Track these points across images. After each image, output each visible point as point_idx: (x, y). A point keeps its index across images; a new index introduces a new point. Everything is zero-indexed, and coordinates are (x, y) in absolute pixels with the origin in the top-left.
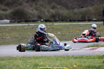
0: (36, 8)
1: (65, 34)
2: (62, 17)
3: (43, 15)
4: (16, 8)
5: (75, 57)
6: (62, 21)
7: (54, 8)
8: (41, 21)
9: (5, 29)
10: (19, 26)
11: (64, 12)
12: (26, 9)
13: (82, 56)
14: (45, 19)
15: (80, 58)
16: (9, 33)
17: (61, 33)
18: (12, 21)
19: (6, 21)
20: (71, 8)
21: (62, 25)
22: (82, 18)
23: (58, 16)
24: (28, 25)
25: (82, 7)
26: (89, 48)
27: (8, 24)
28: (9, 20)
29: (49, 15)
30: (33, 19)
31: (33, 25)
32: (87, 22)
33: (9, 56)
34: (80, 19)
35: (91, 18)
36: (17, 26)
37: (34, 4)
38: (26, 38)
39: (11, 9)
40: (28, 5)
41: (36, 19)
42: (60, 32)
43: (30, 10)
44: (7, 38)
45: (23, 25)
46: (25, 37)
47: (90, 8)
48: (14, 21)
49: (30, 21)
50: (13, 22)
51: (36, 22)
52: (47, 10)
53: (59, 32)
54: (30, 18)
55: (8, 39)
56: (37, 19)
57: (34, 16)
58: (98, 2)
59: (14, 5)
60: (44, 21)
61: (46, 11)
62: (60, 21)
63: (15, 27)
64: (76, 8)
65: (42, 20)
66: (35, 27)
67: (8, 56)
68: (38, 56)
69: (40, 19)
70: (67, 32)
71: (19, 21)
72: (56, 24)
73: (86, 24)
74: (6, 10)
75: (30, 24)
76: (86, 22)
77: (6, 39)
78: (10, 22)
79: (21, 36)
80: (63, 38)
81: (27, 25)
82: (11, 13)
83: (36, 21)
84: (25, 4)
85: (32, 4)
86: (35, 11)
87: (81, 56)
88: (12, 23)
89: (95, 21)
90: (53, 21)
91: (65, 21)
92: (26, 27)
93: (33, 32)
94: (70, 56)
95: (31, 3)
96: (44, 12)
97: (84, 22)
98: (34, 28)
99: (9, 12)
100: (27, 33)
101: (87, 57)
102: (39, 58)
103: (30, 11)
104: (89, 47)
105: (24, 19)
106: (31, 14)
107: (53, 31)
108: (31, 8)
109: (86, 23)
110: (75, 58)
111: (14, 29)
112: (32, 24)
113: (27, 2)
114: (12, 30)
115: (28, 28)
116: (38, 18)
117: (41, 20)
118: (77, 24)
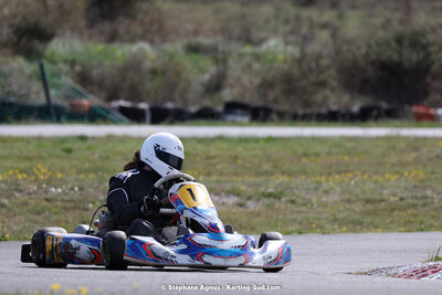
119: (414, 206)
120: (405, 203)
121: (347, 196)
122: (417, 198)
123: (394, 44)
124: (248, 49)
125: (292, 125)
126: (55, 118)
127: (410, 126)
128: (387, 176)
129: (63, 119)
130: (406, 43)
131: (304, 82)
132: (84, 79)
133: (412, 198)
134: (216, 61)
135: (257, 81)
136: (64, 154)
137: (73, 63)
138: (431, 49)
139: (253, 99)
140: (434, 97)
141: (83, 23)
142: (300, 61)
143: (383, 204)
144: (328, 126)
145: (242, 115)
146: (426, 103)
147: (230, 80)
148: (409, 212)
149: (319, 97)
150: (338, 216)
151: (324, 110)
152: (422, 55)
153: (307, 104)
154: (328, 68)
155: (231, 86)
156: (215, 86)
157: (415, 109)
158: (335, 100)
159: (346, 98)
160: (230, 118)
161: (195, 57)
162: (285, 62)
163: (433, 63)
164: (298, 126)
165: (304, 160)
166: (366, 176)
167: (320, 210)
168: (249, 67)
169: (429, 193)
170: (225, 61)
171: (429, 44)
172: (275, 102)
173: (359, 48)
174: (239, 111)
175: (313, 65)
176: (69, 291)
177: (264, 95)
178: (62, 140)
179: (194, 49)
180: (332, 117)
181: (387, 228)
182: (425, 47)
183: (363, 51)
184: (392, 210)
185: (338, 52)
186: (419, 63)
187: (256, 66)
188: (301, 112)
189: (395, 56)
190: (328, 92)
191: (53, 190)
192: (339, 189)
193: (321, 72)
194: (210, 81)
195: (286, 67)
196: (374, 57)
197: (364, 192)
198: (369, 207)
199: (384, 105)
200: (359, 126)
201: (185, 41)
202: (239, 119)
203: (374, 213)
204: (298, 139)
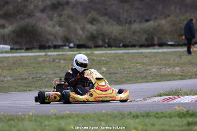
0: (61, 21)
1: (116, 72)
2: (109, 39)
3: (73, 35)
4: (22, 23)
5: (135, 114)
6: (110, 46)
7: (95, 23)
8: (70, 47)
9: (2, 62)
10: (28, 56)
11: (113, 29)
12: (41, 25)
13: (148, 113)
14: (78, 43)
15: (143, 116)
16: (9, 70)
17: (108, 70)
18: (15, 47)
19: (3, 48)
20: (126, 23)
21: (110, 53)
22: (146, 40)
23: (101, 36)
24: (46, 55)
25: (147, 21)
26: (162, 97)
27: (7, 52)
28: (9, 45)
29: (84, 36)
30: (55, 43)
31: (54, 55)
32: (158, 49)
33: (9, 115)
34: (143, 42)
35: (164, 41)
36: (25, 56)
37: (55, 15)
38: (42, 80)
39: (12, 24)
40: (44, 16)
41: (60, 43)
42: (105, 67)
43: (49, 26)
44: (6, 79)
45: (37, 54)
46: (40, 77)
47: (163, 22)
48: (18, 47)
49: (49, 47)
50: (17, 49)
51: (59, 48)
52: (82, 26)
53: (103, 68)
54: (48, 40)
55: (7, 81)
56: (63, 44)
57: (55, 38)
58: (178, 11)
59: (18, 17)
60: (76, 46)
61: (78, 27)
62: (105, 47)
63: (20, 59)
64: (135, 21)
65: (72, 45)
66: (58, 59)
67: (7, 114)
68: (65, 113)
69: (67, 44)
70: (119, 68)
71: (28, 47)
72: (97, 52)
73: (155, 53)
74: (3, 27)
75: (49, 54)
76: (155, 49)
77: (3, 81)
78: (11, 49)
79: (33, 76)
80: (111, 80)
81: (42, 54)
82: (13, 32)
83: (61, 48)
84: (38, 14)
85: (53, 14)
86: (58, 28)
87: (146, 113)
88: (14, 51)
89: (171, 45)
90: (93, 46)
91: (116, 47)
92: (41, 59)
93: (55, 68)
94: (124, 114)
95: (50, 13)
96: (75, 29)
97: (151, 48)
98: (57, 61)
99: (10, 31)
100: (43, 70)
101: (157, 114)
102: (67, 116)
103: (49, 29)
104: (160, 96)
105: (38, 44)
106: (50, 34)
107: (92, 65)
108: (50, 23)
109: (156, 51)
110: (134, 117)
111: (18, 63)
112: (53, 53)
113: (43, 11)
114: (14, 64)
115: (44, 61)
116: (63, 42)
117: (69, 44)
118: (138, 53)
121: (13, 78)
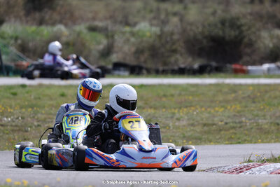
119: (234, 128)
120: (228, 126)
121: (191, 122)
122: (236, 123)
123: (219, 25)
124: (127, 29)
125: (156, 77)
126: (6, 73)
127: (230, 77)
128: (217, 109)
129: (11, 74)
130: (227, 24)
131: (163, 50)
132: (24, 49)
133: (233, 122)
134: (107, 37)
135: (133, 49)
136: (12, 96)
137: (16, 39)
138: (244, 28)
139: (131, 61)
140: (246, 58)
141: (22, 13)
142: (160, 37)
143: (214, 126)
144: (179, 77)
145: (124, 70)
146: (241, 63)
147: (116, 49)
148: (231, 131)
149: (172, 59)
150: (186, 135)
151: (176, 68)
152: (237, 33)
153: (165, 64)
154: (178, 40)
155: (117, 52)
156: (107, 52)
157: (233, 66)
158: (183, 61)
159: (190, 59)
160: (117, 72)
161: (94, 34)
162: (150, 37)
163: (244, 37)
164: (160, 77)
165: (164, 99)
166: (203, 109)
167: (174, 130)
168: (128, 40)
169: (243, 119)
170: (113, 36)
171: (241, 25)
172: (145, 62)
173: (198, 28)
174: (122, 69)
175: (168, 39)
176: (17, 183)
177: (138, 58)
178: (10, 87)
179: (93, 29)
180: (182, 72)
181: (217, 142)
182: (239, 27)
183: (200, 29)
184: (221, 130)
185: (184, 31)
186: (236, 37)
187: (133, 40)
188: (161, 68)
189: (221, 33)
190: (178, 56)
191: (5, 119)
192: (186, 117)
193: (174, 43)
194: (104, 49)
195: (151, 40)
196: (207, 33)
197: (202, 120)
198: (206, 128)
199: (214, 64)
200: (198, 77)
201: (87, 24)
202: (122, 73)
203: (208, 132)
204: (160, 85)
